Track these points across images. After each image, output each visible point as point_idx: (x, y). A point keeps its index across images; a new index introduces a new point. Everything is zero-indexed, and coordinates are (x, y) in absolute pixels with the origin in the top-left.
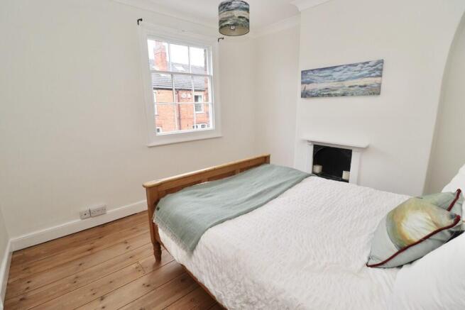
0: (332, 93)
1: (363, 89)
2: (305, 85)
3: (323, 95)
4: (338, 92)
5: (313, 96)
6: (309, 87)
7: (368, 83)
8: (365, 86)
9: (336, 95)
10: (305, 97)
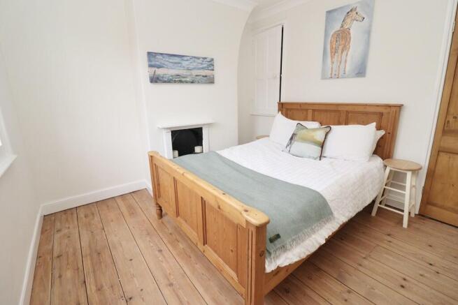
0: (183, 79)
1: (205, 78)
2: (154, 69)
3: (175, 82)
4: (188, 80)
5: (165, 82)
6: (160, 72)
7: (208, 74)
8: (206, 76)
9: (187, 82)
10: (156, 82)
